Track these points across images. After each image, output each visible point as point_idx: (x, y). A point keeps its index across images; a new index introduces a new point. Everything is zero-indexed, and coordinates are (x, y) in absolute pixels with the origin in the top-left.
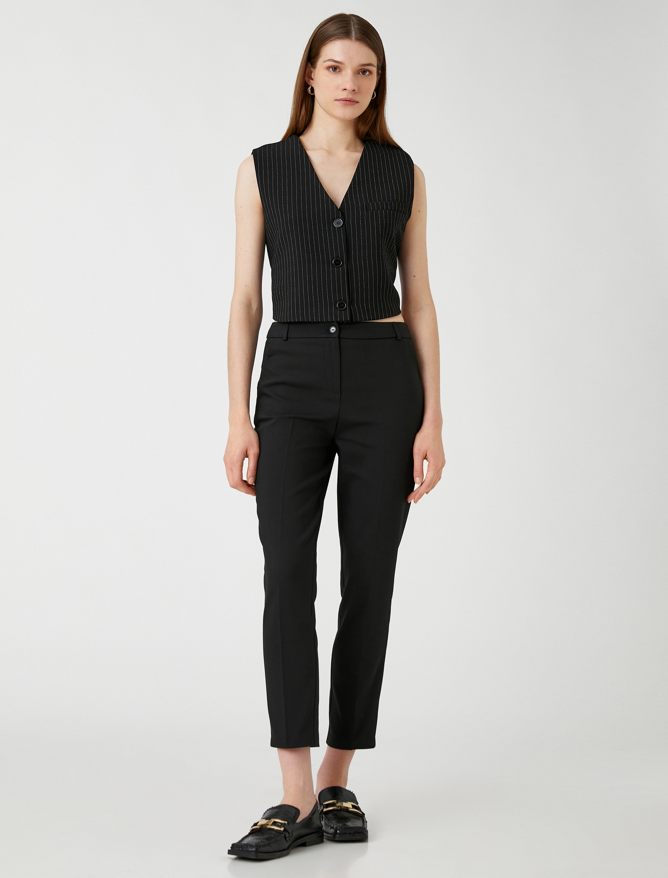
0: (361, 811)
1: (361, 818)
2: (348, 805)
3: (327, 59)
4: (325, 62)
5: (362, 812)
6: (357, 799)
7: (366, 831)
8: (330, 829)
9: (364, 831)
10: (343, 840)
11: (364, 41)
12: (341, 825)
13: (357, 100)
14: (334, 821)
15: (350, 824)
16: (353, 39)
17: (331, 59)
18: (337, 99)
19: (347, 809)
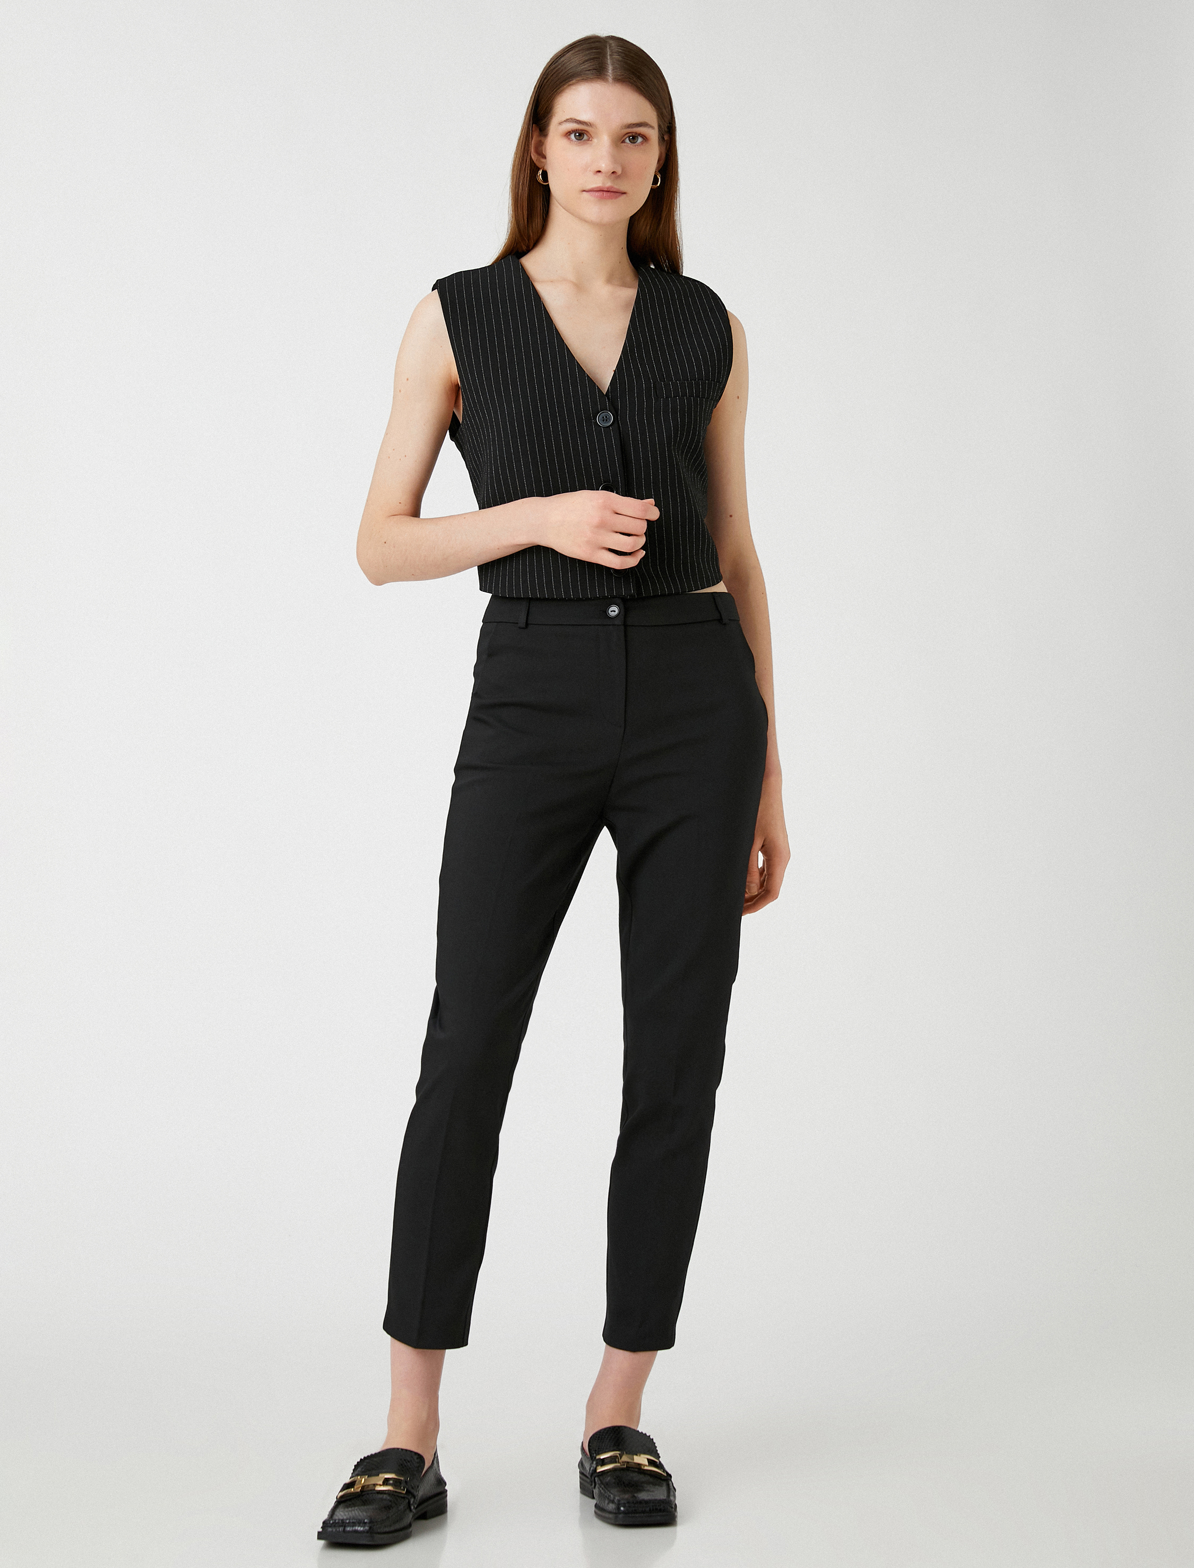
0: (664, 1470)
1: (665, 1484)
2: (642, 1460)
3: (565, 119)
4: (560, 123)
5: (667, 1473)
6: (657, 1448)
7: (672, 1508)
8: (608, 1504)
9: (669, 1508)
10: (631, 1523)
11: (629, 82)
12: (626, 1496)
13: (623, 189)
14: (616, 1490)
15: (643, 1496)
16: (610, 79)
17: (571, 118)
18: (584, 189)
19: (638, 1468)
